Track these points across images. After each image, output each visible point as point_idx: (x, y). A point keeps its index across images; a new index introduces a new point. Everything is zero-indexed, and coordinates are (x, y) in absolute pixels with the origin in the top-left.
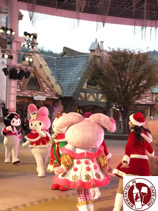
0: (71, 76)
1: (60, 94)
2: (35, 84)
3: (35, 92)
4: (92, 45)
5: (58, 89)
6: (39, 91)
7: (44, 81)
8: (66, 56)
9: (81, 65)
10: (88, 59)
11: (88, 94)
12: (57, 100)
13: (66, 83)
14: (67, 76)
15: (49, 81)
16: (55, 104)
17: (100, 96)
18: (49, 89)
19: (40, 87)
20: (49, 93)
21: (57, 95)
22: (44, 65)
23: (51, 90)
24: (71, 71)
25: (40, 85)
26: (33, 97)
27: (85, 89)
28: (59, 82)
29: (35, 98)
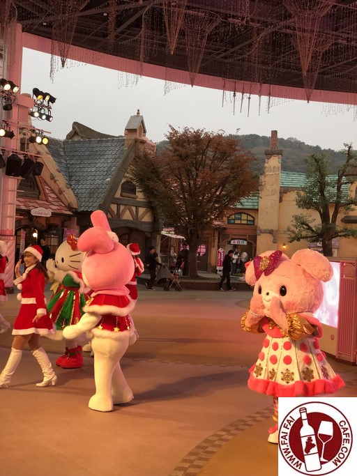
0: (93, 174)
1: (75, 206)
2: (31, 187)
3: (33, 201)
4: (130, 120)
5: (69, 196)
6: (38, 199)
9: (110, 156)
11: (122, 207)
12: (69, 216)
14: (85, 174)
15: (55, 182)
16: (66, 223)
17: (142, 210)
18: (55, 196)
19: (40, 193)
21: (69, 207)
24: (93, 165)
25: (41, 189)
26: (30, 211)
27: (118, 199)
28: (71, 185)
29: (34, 212)
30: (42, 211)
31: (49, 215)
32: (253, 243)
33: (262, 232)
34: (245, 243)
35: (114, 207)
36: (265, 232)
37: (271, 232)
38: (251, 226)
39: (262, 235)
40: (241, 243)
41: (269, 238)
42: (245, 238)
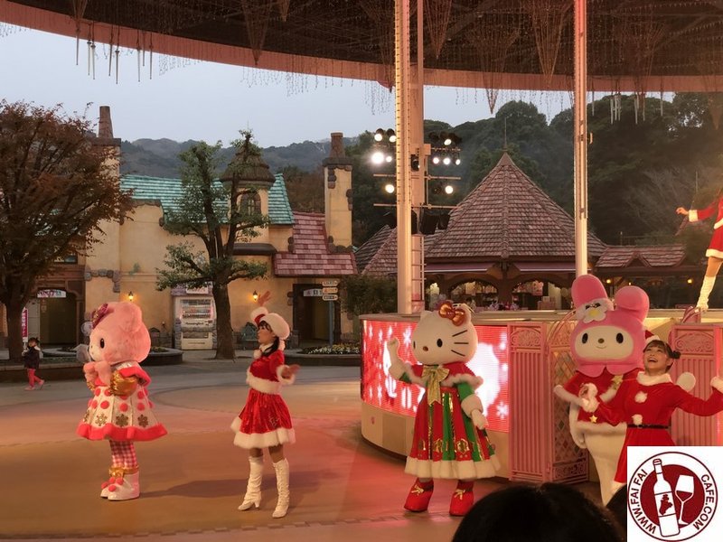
32: (76, 293)
33: (94, 275)
34: (63, 295)
36: (100, 274)
37: (109, 274)
38: (72, 266)
39: (94, 280)
40: (55, 295)
41: (107, 284)
42: (61, 285)
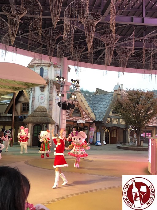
0: (101, 107)
2: (78, 112)
3: (78, 118)
4: (115, 87)
5: (93, 116)
6: (80, 117)
7: (84, 111)
8: (98, 94)
10: (113, 96)
12: (92, 123)
13: (98, 112)
15: (87, 110)
16: (91, 125)
17: (121, 120)
18: (87, 116)
19: (81, 114)
20: (87, 118)
21: (92, 120)
22: (84, 100)
23: (88, 116)
24: (101, 104)
25: (81, 113)
26: (77, 121)
27: (111, 116)
28: (93, 111)
29: (78, 122)
30: (81, 121)
31: (84, 123)
35: (109, 119)
